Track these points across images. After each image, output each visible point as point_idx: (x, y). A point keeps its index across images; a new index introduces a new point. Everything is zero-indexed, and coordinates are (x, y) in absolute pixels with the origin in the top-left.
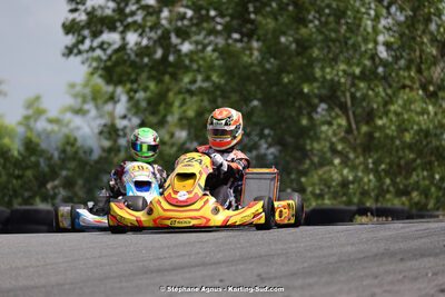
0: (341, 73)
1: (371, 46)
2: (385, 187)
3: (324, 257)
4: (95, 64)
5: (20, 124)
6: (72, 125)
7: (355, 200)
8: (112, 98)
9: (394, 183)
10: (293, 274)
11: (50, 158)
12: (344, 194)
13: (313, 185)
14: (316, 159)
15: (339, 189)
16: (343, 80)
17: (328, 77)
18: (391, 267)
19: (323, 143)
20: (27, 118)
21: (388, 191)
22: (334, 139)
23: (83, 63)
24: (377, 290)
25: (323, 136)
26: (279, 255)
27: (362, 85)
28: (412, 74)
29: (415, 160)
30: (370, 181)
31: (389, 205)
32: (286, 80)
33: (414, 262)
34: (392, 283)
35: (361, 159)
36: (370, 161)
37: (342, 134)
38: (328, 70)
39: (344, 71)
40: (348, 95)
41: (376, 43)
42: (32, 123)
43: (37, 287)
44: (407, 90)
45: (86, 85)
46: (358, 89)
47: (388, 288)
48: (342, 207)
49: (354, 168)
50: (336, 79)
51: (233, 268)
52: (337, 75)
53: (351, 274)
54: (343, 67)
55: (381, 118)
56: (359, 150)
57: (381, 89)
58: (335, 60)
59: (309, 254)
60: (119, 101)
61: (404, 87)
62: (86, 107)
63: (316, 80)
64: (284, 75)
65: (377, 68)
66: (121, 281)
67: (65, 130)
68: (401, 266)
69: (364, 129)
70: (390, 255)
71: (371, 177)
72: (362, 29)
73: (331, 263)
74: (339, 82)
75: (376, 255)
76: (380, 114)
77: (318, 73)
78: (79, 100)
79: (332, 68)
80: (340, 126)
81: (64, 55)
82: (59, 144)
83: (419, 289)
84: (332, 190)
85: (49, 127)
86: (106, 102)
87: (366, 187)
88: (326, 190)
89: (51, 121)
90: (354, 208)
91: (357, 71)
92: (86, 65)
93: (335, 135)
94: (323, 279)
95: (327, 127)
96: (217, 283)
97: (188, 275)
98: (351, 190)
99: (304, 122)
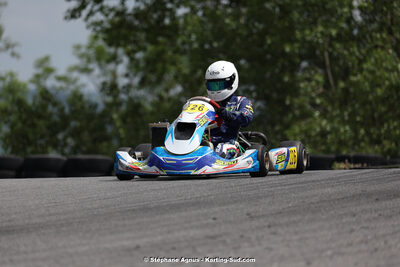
0: (319, 35)
1: (346, 10)
2: (360, 137)
3: (307, 197)
4: (99, 28)
5: (32, 81)
6: (79, 83)
7: (333, 148)
8: (114, 59)
9: (368, 133)
10: (280, 213)
11: (62, 110)
12: (325, 143)
13: (295, 135)
14: (297, 112)
15: (318, 138)
16: (321, 41)
17: (308, 38)
18: (368, 207)
19: (302, 98)
20: (38, 77)
21: (363, 140)
22: (314, 95)
23: (88, 27)
24: (354, 227)
25: (302, 91)
27: (338, 46)
28: (384, 35)
29: (386, 113)
30: (346, 131)
31: (364, 153)
32: (269, 41)
33: (388, 203)
34: (369, 220)
35: (338, 112)
36: (346, 114)
37: (321, 90)
38: (307, 32)
39: (322, 33)
40: (326, 54)
41: (351, 7)
42: (42, 81)
44: (379, 50)
45: (90, 47)
46: (334, 49)
47: (365, 225)
48: (321, 155)
49: (331, 120)
50: (315, 40)
51: (225, 208)
52: (316, 36)
53: (332, 212)
54: (320, 28)
55: (355, 75)
56: (337, 104)
57: (355, 49)
58: (315, 23)
59: (293, 195)
60: (121, 61)
61: (376, 47)
62: (91, 66)
63: (297, 41)
64: (267, 37)
65: (352, 30)
66: (124, 219)
67: (72, 87)
68: (376, 205)
69: (342, 84)
70: (367, 195)
71: (347, 128)
73: (313, 203)
74: (317, 43)
75: (354, 196)
76: (355, 72)
77: (298, 34)
78: (85, 60)
79: (311, 30)
80: (318, 82)
81: (66, 18)
83: (393, 226)
84: (312, 140)
85: (58, 84)
86: (108, 61)
87: (342, 137)
89: (59, 79)
90: (333, 156)
91: (334, 32)
92: (92, 28)
93: (313, 91)
94: (306, 217)
95: (306, 83)
96: (211, 221)
97: (184, 214)
98: (328, 141)
99: (286, 79)
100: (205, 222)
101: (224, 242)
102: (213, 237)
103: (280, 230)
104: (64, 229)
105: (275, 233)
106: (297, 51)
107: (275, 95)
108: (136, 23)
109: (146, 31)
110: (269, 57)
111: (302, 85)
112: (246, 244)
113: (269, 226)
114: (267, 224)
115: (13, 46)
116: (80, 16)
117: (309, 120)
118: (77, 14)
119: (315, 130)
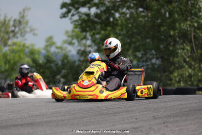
0: (188, 26)
3: (183, 108)
4: (77, 23)
5: (44, 49)
6: (67, 50)
7: (195, 84)
8: (85, 38)
10: (169, 116)
11: (57, 65)
12: (191, 81)
13: (175, 77)
14: (177, 65)
15: (188, 78)
16: (189, 29)
17: (182, 28)
19: (180, 58)
20: (47, 46)
22: (186, 57)
23: (72, 23)
25: (179, 55)
26: (162, 108)
27: (198, 31)
32: (162, 30)
35: (198, 65)
37: (190, 54)
38: (182, 25)
39: (190, 25)
42: (49, 48)
43: (52, 121)
45: (73, 31)
46: (197, 33)
48: (189, 87)
49: (194, 69)
50: (186, 29)
51: (142, 113)
53: (196, 116)
54: (189, 23)
56: (198, 61)
58: (186, 20)
59: (176, 107)
60: (88, 39)
62: (74, 41)
63: (176, 29)
64: (161, 27)
67: (64, 52)
69: (199, 51)
72: (198, 6)
73: (186, 111)
74: (187, 30)
77: (177, 24)
78: (70, 39)
79: (184, 23)
80: (187, 50)
81: (61, 17)
82: (61, 58)
84: (184, 79)
85: (57, 51)
86: (82, 39)
87: (200, 78)
88: (182, 79)
89: (57, 48)
90: (196, 88)
92: (74, 23)
93: (185, 54)
94: (183, 119)
95: (182, 51)
96: (134, 120)
97: (121, 116)
98: (192, 80)
99: (171, 48)
100: (132, 120)
101: (141, 131)
102: (135, 128)
103: (169, 125)
104: (60, 123)
105: (167, 126)
106: (177, 34)
107: (166, 57)
108: (96, 20)
109: (101, 23)
110: (163, 37)
111: (179, 51)
112: (152, 132)
113: (164, 123)
114: (162, 122)
115: (34, 30)
116: (68, 16)
117: (183, 69)
118: (66, 15)
119: (186, 74)
